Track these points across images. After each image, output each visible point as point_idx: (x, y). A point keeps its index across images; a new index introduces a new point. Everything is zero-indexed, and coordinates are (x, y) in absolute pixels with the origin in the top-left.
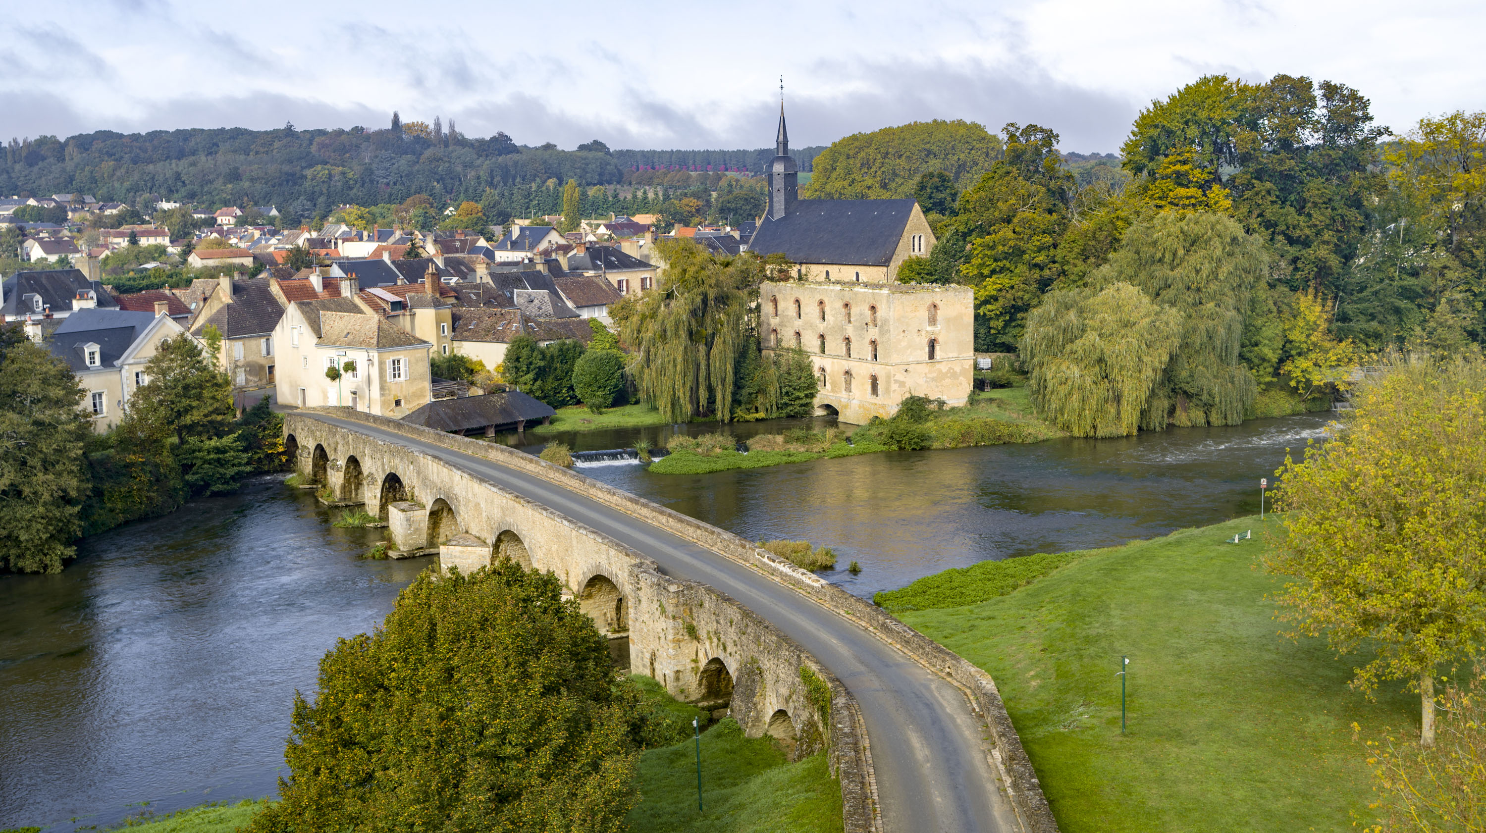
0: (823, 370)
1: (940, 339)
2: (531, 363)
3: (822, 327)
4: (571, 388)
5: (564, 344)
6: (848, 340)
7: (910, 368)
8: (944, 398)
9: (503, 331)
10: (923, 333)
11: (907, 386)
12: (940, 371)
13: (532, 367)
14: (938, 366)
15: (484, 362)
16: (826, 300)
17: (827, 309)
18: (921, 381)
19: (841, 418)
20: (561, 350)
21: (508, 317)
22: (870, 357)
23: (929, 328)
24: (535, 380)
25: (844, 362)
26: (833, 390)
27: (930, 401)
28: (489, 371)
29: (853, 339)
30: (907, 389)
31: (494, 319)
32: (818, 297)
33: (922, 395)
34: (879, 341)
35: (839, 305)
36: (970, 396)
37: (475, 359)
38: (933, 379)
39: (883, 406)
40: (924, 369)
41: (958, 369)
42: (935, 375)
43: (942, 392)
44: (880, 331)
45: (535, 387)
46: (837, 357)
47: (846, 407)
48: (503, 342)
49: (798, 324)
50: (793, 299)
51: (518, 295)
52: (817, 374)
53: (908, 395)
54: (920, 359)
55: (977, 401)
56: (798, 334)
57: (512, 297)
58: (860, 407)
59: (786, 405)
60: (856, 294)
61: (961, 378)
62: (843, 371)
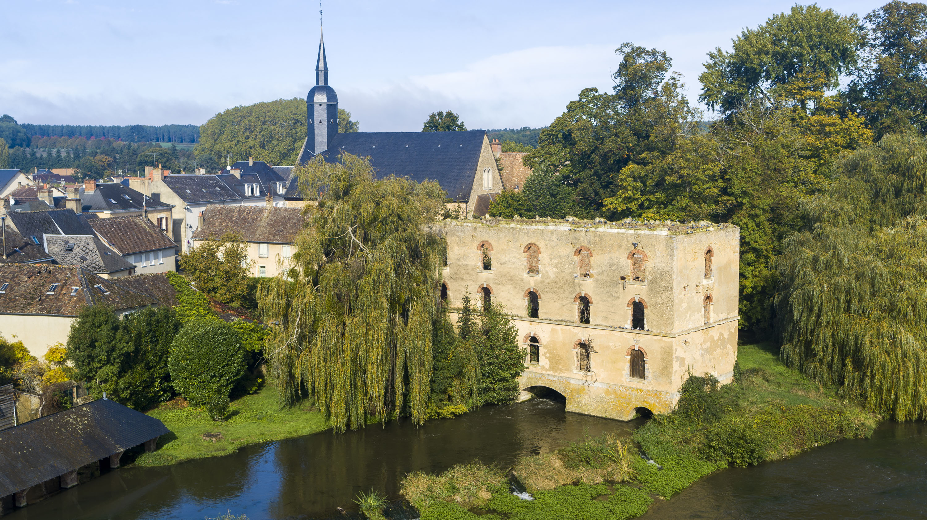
0: (534, 339)
1: (713, 295)
2: (113, 349)
3: (532, 282)
4: (167, 378)
5: (152, 314)
6: (585, 302)
7: (689, 338)
8: (716, 375)
9: (57, 298)
10: (700, 288)
11: (687, 363)
12: (713, 339)
13: (115, 354)
14: (711, 332)
15: (26, 345)
16: (542, 245)
17: (544, 256)
18: (697, 355)
19: (570, 407)
20: (149, 324)
21: (61, 276)
22: (629, 324)
23: (705, 282)
24: (120, 375)
25: (576, 330)
26: (553, 368)
27: (705, 381)
28: (34, 359)
29: (594, 298)
30: (685, 368)
31: (38, 280)
32: (527, 241)
34: (647, 301)
35: (567, 251)
36: (735, 369)
37: (11, 341)
38: (707, 351)
39: (657, 394)
40: (698, 337)
41: (725, 335)
42: (709, 344)
43: (714, 368)
44: (651, 288)
45: (121, 385)
46: (563, 322)
47: (580, 391)
48: (58, 314)
49: (485, 278)
50: (477, 243)
51: (49, 242)
52: (523, 345)
53: (687, 377)
54: (697, 325)
56: (487, 292)
57: (41, 245)
58: (607, 392)
59: (487, 390)
60: (602, 236)
61: (729, 346)
62: (575, 340)
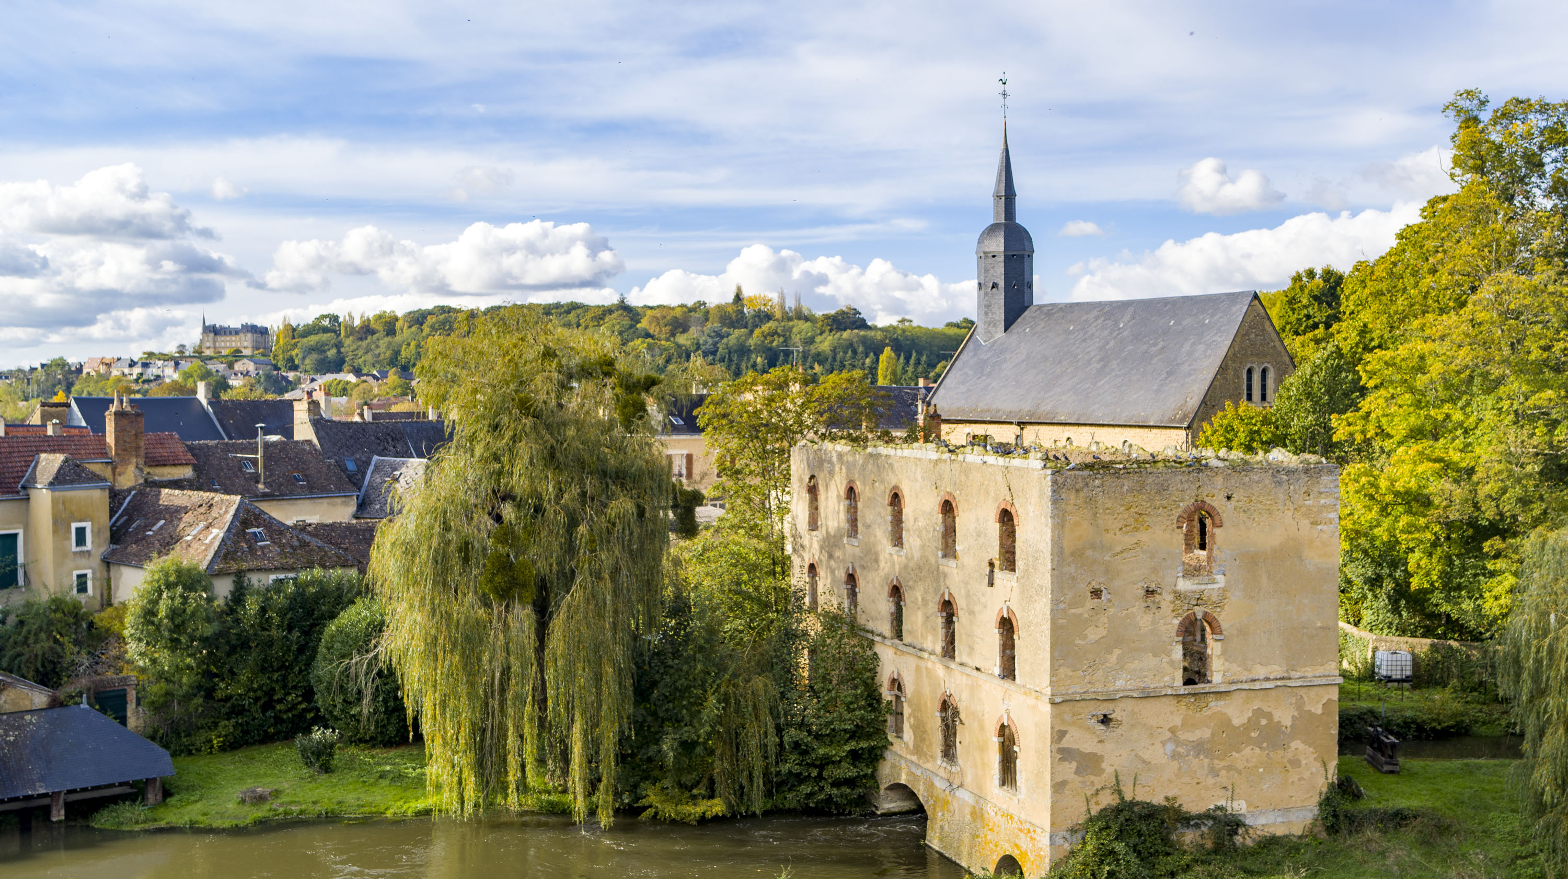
0: (899, 685)
1: (1225, 619)
3: (896, 566)
5: (312, 582)
6: (949, 608)
7: (1118, 712)
8: (1239, 807)
10: (1166, 599)
11: (1108, 768)
12: (1225, 723)
14: (1216, 706)
16: (906, 490)
17: (908, 517)
19: (931, 837)
22: (997, 667)
23: (1185, 585)
25: (940, 671)
26: (917, 749)
27: (1186, 820)
29: (960, 606)
30: (1103, 780)
32: (891, 482)
33: (1158, 800)
34: (1018, 616)
35: (932, 503)
36: (1326, 803)
38: (1199, 748)
39: (1027, 827)
40: (1168, 714)
41: (1284, 716)
42: (1206, 733)
43: (1231, 792)
44: (1022, 589)
46: (926, 654)
47: (943, 805)
49: (851, 552)
50: (843, 486)
51: (378, 468)
52: (887, 695)
53: (1108, 800)
54: (1152, 684)
55: (1350, 818)
56: (853, 582)
58: (974, 816)
61: (1299, 745)
